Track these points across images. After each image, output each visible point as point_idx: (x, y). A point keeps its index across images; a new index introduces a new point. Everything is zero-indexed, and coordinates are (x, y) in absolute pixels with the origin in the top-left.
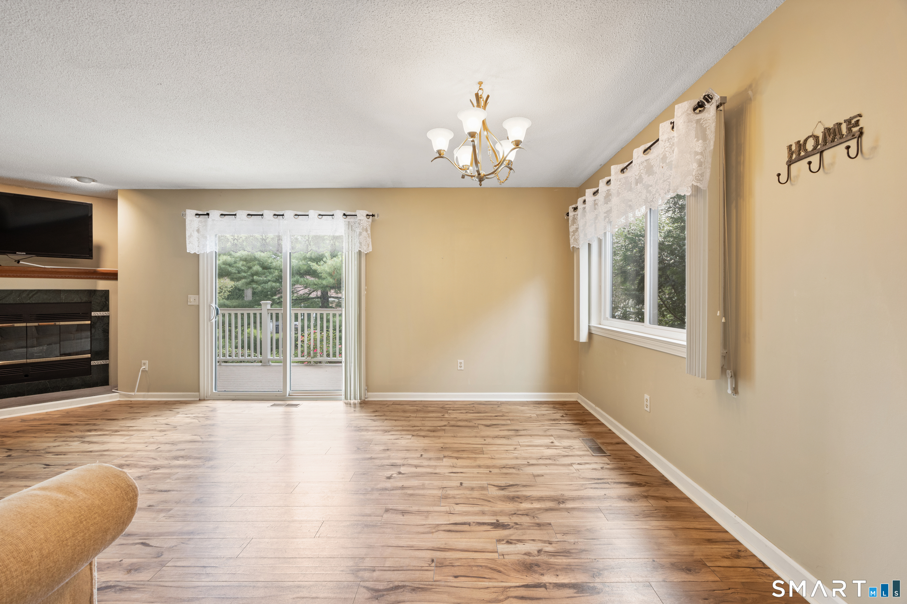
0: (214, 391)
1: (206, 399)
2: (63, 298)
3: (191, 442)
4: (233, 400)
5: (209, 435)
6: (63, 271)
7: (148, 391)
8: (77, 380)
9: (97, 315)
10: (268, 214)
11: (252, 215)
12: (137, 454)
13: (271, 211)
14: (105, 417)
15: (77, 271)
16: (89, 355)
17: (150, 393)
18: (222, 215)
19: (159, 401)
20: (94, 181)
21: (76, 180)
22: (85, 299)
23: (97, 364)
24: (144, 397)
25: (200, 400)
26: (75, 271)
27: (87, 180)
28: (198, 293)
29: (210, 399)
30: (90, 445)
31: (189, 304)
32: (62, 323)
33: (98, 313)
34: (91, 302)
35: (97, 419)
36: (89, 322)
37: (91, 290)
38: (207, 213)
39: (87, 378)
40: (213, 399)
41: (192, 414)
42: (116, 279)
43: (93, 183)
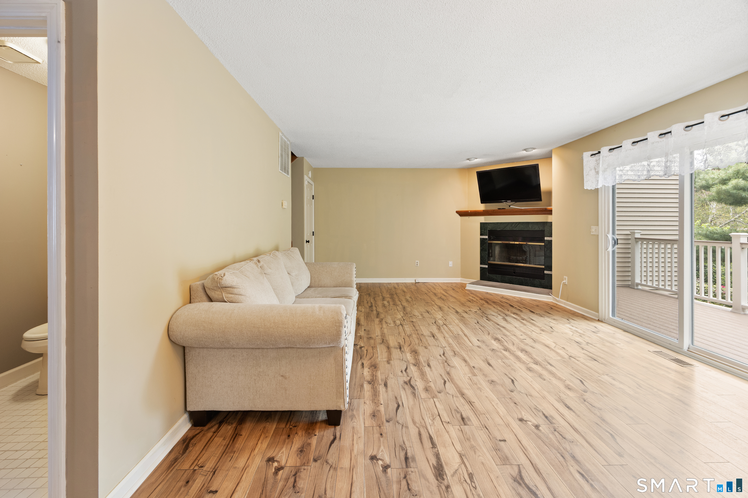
0: (611, 316)
1: (603, 321)
2: (530, 228)
3: (546, 346)
4: (625, 331)
5: (562, 348)
6: (529, 210)
7: (567, 301)
8: (537, 281)
9: (548, 239)
10: (653, 136)
11: (637, 142)
12: (512, 337)
13: (656, 132)
14: (532, 309)
15: (536, 210)
16: (543, 267)
17: (568, 303)
18: (610, 150)
19: (571, 311)
20: (534, 149)
21: (525, 152)
22: (541, 228)
23: (547, 273)
24: (565, 305)
25: (598, 320)
26: (535, 210)
27: (530, 150)
28: (598, 225)
29: (606, 322)
30: (504, 321)
31: (592, 233)
32: (530, 243)
33: (548, 238)
34: (544, 231)
35: (526, 309)
36: (543, 244)
37: (544, 222)
38: (598, 152)
39: (543, 281)
40: (609, 323)
41: (577, 328)
42: (551, 214)
43: (534, 150)
